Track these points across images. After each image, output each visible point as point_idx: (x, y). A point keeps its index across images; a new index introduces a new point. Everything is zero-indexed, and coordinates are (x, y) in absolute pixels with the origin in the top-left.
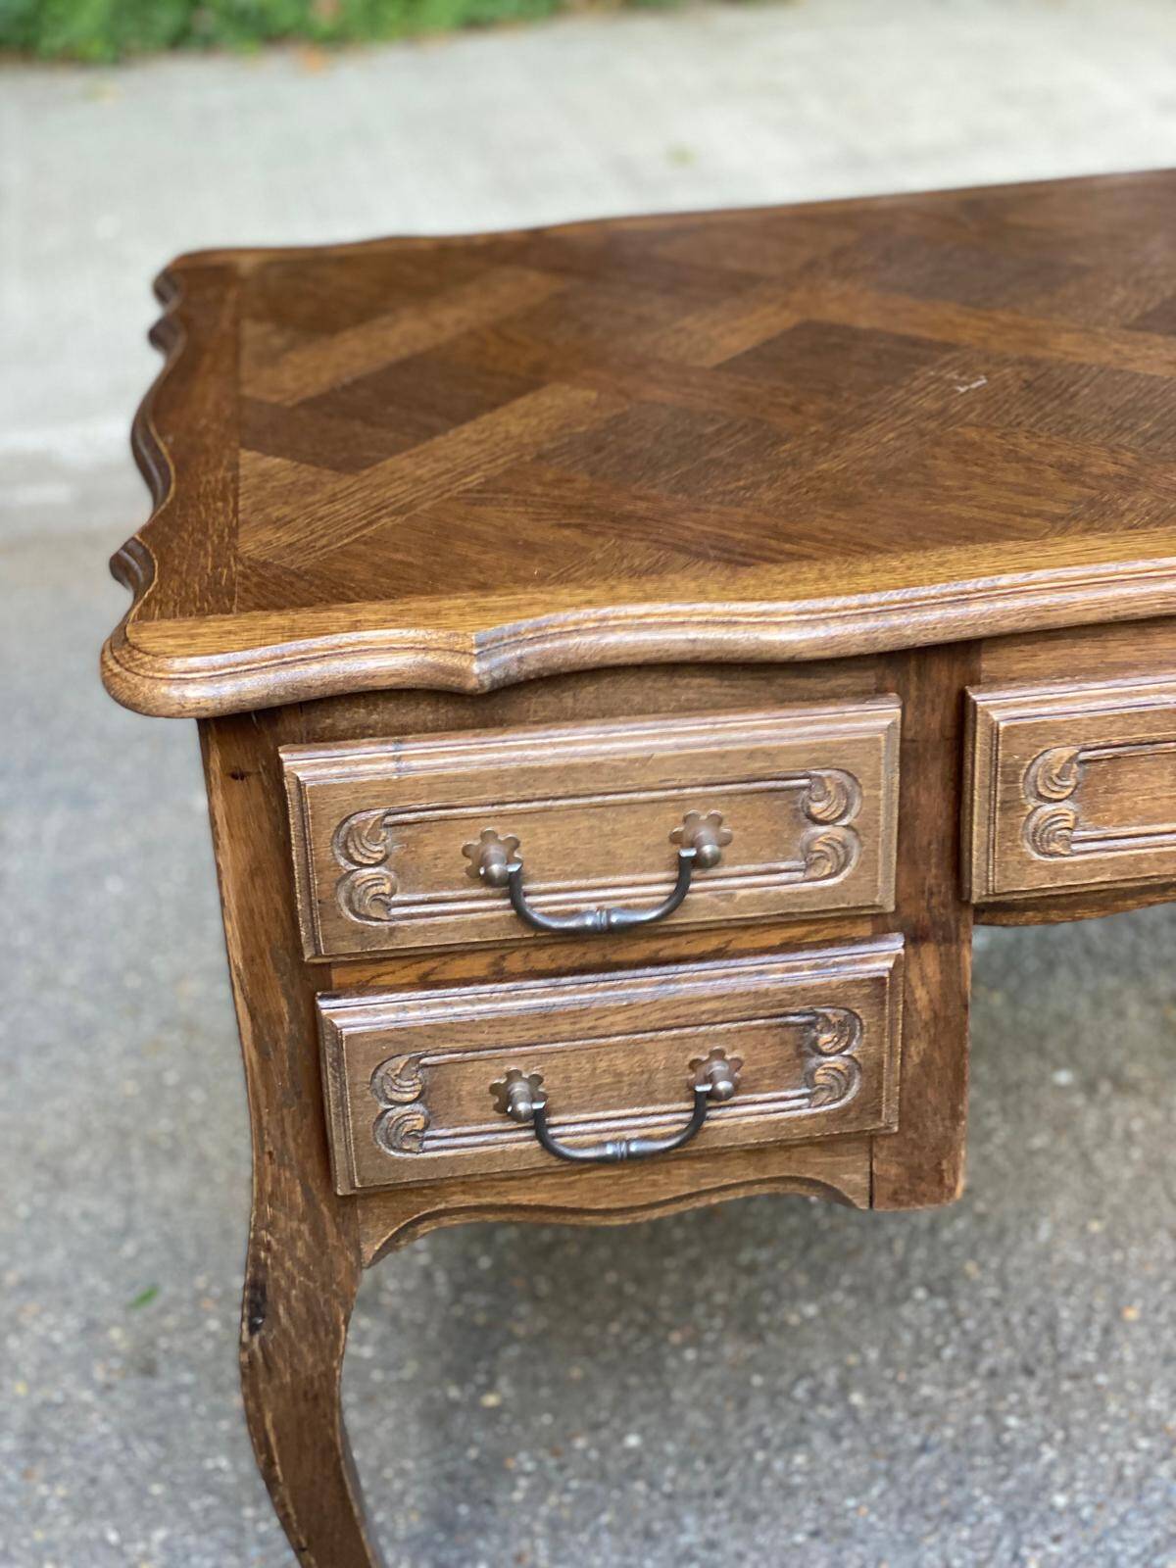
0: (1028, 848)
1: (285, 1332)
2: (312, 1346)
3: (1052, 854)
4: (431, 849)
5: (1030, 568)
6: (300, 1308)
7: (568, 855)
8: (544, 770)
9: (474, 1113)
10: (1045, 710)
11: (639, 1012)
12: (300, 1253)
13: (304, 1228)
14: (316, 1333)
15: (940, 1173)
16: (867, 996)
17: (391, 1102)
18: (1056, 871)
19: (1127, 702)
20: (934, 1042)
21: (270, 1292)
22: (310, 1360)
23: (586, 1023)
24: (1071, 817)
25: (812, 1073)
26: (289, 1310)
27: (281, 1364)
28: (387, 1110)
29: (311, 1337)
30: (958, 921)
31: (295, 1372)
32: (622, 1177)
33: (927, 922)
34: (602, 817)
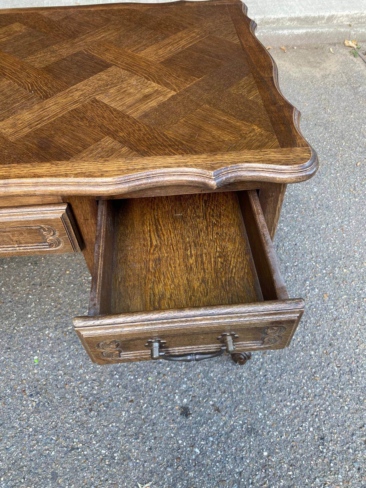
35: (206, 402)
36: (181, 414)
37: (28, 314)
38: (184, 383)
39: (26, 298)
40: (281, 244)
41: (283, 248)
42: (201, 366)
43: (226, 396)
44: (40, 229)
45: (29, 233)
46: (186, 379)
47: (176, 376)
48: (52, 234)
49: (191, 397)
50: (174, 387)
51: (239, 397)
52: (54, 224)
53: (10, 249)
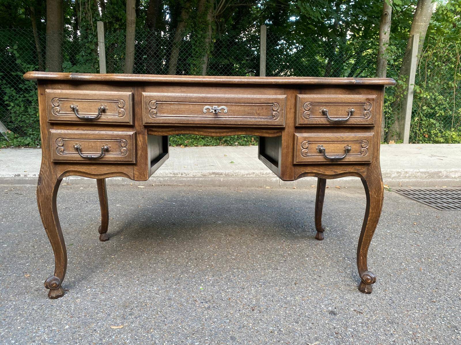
0: (150, 116)
1: (44, 186)
2: (48, 190)
3: (154, 117)
4: (65, 105)
6: (47, 183)
7: (85, 109)
8: (81, 94)
9: (71, 150)
11: (95, 136)
12: (47, 174)
13: (48, 170)
14: (49, 188)
16: (128, 138)
17: (58, 145)
18: (154, 120)
20: (142, 151)
21: (42, 179)
22: (47, 192)
23: (87, 136)
24: (156, 112)
25: (121, 150)
26: (45, 183)
27: (42, 191)
28: (58, 147)
29: (48, 188)
30: (144, 129)
31: (45, 193)
32: (96, 168)
33: (140, 131)
34: (90, 104)
35: (347, 309)
36: (329, 314)
38: (325, 301)
42: (336, 294)
43: (363, 307)
44: (272, 105)
45: (266, 109)
46: (326, 299)
47: (318, 298)
48: (277, 109)
49: (334, 307)
50: (318, 302)
51: (374, 308)
52: (281, 102)
53: (253, 119)
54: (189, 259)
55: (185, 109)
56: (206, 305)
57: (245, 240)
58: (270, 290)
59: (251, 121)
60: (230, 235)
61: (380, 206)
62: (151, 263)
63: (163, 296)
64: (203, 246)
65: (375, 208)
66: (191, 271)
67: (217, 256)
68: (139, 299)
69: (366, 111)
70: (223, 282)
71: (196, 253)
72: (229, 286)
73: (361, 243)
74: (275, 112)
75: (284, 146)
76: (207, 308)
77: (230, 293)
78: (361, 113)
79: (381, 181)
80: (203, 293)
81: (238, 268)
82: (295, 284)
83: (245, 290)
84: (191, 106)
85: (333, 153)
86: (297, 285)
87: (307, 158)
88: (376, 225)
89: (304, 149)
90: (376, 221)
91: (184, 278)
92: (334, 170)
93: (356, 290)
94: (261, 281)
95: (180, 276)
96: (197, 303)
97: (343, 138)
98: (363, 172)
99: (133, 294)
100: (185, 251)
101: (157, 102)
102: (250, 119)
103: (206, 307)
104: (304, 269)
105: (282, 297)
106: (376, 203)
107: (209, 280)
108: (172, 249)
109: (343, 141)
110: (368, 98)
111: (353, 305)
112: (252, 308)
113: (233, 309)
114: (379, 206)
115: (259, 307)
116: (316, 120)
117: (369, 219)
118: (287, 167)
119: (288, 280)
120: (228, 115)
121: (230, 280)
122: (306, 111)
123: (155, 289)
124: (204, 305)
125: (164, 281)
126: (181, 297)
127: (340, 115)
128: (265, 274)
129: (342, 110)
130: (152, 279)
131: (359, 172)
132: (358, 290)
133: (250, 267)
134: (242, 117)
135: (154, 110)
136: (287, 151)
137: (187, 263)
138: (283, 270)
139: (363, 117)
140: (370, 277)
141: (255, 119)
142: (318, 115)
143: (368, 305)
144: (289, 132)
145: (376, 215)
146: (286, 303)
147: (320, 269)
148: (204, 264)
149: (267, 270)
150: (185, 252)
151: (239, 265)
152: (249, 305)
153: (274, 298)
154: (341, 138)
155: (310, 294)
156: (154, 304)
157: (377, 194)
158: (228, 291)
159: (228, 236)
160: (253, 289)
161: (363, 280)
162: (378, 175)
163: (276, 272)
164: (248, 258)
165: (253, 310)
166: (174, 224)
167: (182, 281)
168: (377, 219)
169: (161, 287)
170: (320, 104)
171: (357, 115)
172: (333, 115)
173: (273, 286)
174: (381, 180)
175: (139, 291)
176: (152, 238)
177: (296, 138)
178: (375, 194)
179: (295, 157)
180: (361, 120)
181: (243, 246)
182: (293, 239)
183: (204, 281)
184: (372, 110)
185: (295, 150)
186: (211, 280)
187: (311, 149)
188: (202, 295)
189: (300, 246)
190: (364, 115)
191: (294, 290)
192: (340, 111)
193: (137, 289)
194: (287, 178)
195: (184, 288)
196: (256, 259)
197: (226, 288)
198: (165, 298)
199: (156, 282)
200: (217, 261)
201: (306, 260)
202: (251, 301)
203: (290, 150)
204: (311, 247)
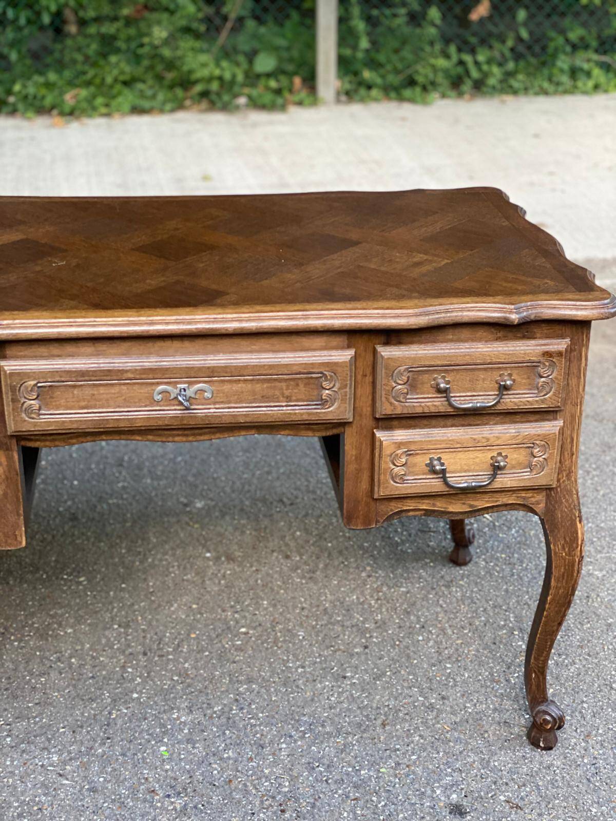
0: (23, 415)
3: (33, 418)
5: (15, 319)
10: (24, 367)
15: (16, 535)
18: (35, 424)
19: (52, 366)
24: (38, 406)
30: (10, 443)
35: (492, 797)
36: (450, 813)
37: (132, 692)
38: (446, 775)
39: (120, 672)
40: (593, 595)
41: (599, 599)
42: (474, 753)
43: (528, 789)
44: (321, 377)
45: (306, 385)
46: (449, 770)
47: (430, 767)
48: (331, 385)
49: (463, 792)
50: (429, 780)
51: (552, 791)
52: (340, 369)
53: (276, 409)
54: (127, 652)
55: (109, 396)
56: (179, 803)
57: (268, 574)
58: (324, 746)
59: (270, 414)
60: (230, 558)
61: (575, 575)
62: (31, 674)
63: (77, 782)
64: (159, 606)
65: (563, 578)
66: (135, 695)
67: (197, 638)
68: (23, 793)
69: (543, 379)
70: (215, 729)
71: (144, 631)
72: (228, 741)
73: (533, 646)
74: (327, 392)
75: (349, 457)
76: (181, 811)
77: (231, 762)
78: (530, 384)
79: (578, 523)
80: (168, 767)
81: (250, 681)
82: (384, 725)
83: (267, 750)
84: (124, 388)
85: (465, 471)
86: (387, 728)
87: (404, 487)
88: (565, 611)
89: (398, 466)
90: (566, 602)
91: (120, 722)
92: (469, 502)
93: (522, 737)
94: (305, 719)
95: (110, 713)
96: (156, 798)
97: (488, 440)
98: (538, 503)
99: (5, 780)
100: (116, 626)
101: (39, 385)
102: (269, 409)
103: (178, 807)
104: (409, 674)
105: (350, 769)
106: (565, 568)
107: (181, 722)
108: (79, 620)
109: (489, 446)
110: (547, 352)
111: (507, 784)
112: (281, 805)
113: (238, 810)
114: (572, 575)
115: (297, 800)
116: (423, 404)
117: (549, 598)
118: (359, 502)
119: (368, 715)
120: (215, 403)
121: (230, 723)
122: (400, 387)
123: (55, 759)
124: (172, 803)
125: (74, 732)
126: (119, 782)
127: (480, 391)
128: (314, 694)
129: (484, 380)
130: (41, 727)
131: (526, 503)
132: (525, 738)
133: (278, 674)
134: (247, 405)
135: (32, 402)
136: (357, 466)
137: (123, 667)
138: (358, 679)
139: (536, 392)
140: (552, 716)
141: (281, 408)
142: (428, 393)
143: (540, 783)
144: (361, 425)
145: (566, 592)
146: (356, 787)
147: (448, 671)
148: (166, 670)
149: (321, 682)
150: (114, 629)
151: (252, 670)
152: (274, 798)
153: (331, 773)
154: (484, 440)
155: (414, 757)
156: (59, 805)
157: (569, 549)
158: (226, 756)
159: (223, 563)
160: (284, 746)
161: (536, 722)
162: (572, 510)
163: (340, 687)
164: (276, 642)
165: (283, 811)
166: (74, 518)
167: (117, 730)
168: (567, 600)
169: (70, 753)
170: (431, 369)
171: (521, 390)
172: (464, 392)
173: (330, 734)
174: (578, 519)
175: (17, 767)
176: (21, 579)
177: (377, 444)
178: (564, 548)
179: (376, 484)
180: (531, 399)
181: (263, 599)
182: (392, 566)
183: (169, 727)
184: (556, 378)
185: (376, 468)
186: (185, 723)
187: (415, 465)
188: (167, 771)
189: (408, 592)
190: (538, 389)
191: (380, 746)
192: (481, 382)
193: (12, 761)
194: (360, 525)
195: (124, 755)
196: (294, 644)
197: (221, 748)
198: (82, 788)
199: (53, 735)
200: (198, 656)
201: (418, 641)
202: (280, 784)
203: (365, 464)
204: (434, 592)
